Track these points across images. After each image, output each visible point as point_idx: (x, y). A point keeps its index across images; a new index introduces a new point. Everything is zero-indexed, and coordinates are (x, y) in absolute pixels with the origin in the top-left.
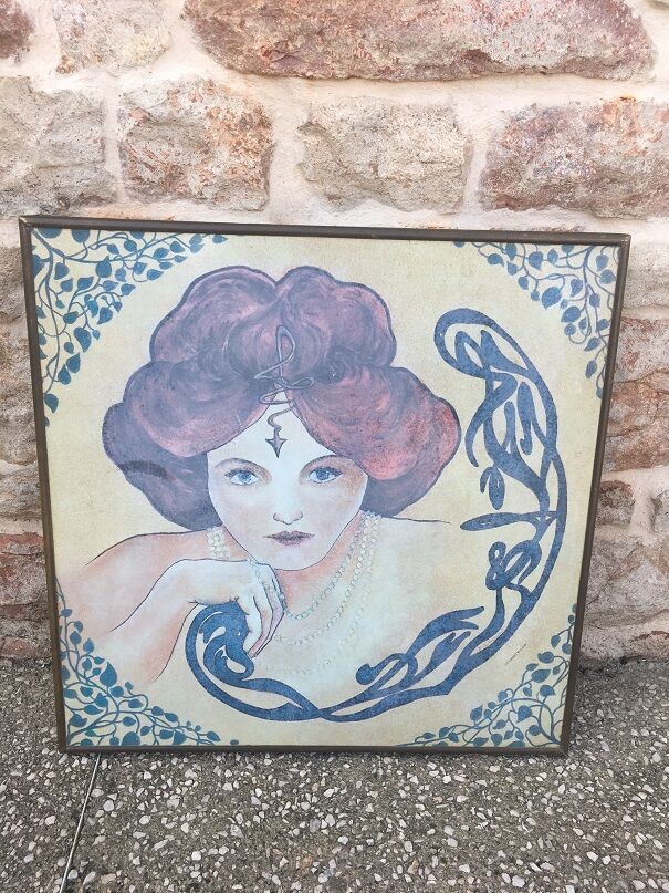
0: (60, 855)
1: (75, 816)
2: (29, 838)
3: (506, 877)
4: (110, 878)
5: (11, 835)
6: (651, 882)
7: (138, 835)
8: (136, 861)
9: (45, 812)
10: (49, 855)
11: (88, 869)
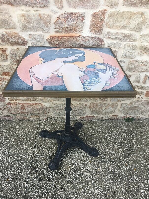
0: (34, 142)
1: (35, 138)
2: (30, 140)
3: (88, 144)
4: (40, 144)
5: (28, 140)
6: (105, 144)
7: (43, 140)
8: (43, 142)
9: (31, 137)
10: (33, 142)
11: (37, 143)
